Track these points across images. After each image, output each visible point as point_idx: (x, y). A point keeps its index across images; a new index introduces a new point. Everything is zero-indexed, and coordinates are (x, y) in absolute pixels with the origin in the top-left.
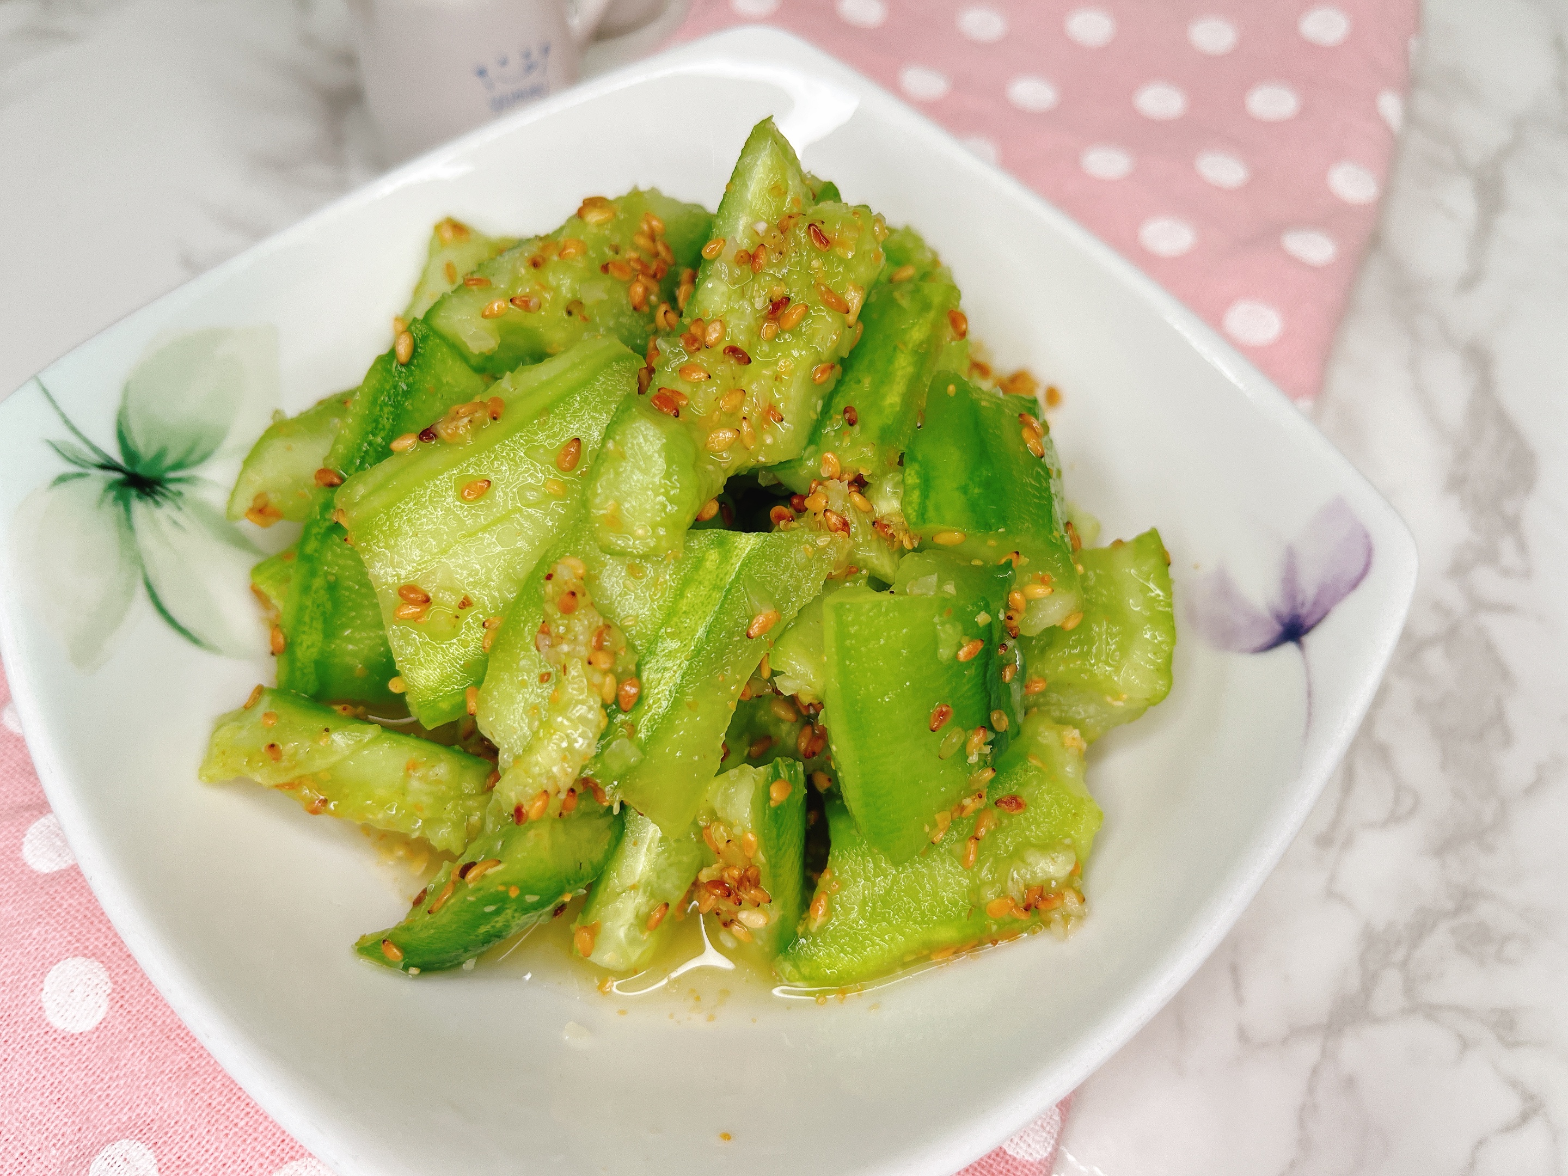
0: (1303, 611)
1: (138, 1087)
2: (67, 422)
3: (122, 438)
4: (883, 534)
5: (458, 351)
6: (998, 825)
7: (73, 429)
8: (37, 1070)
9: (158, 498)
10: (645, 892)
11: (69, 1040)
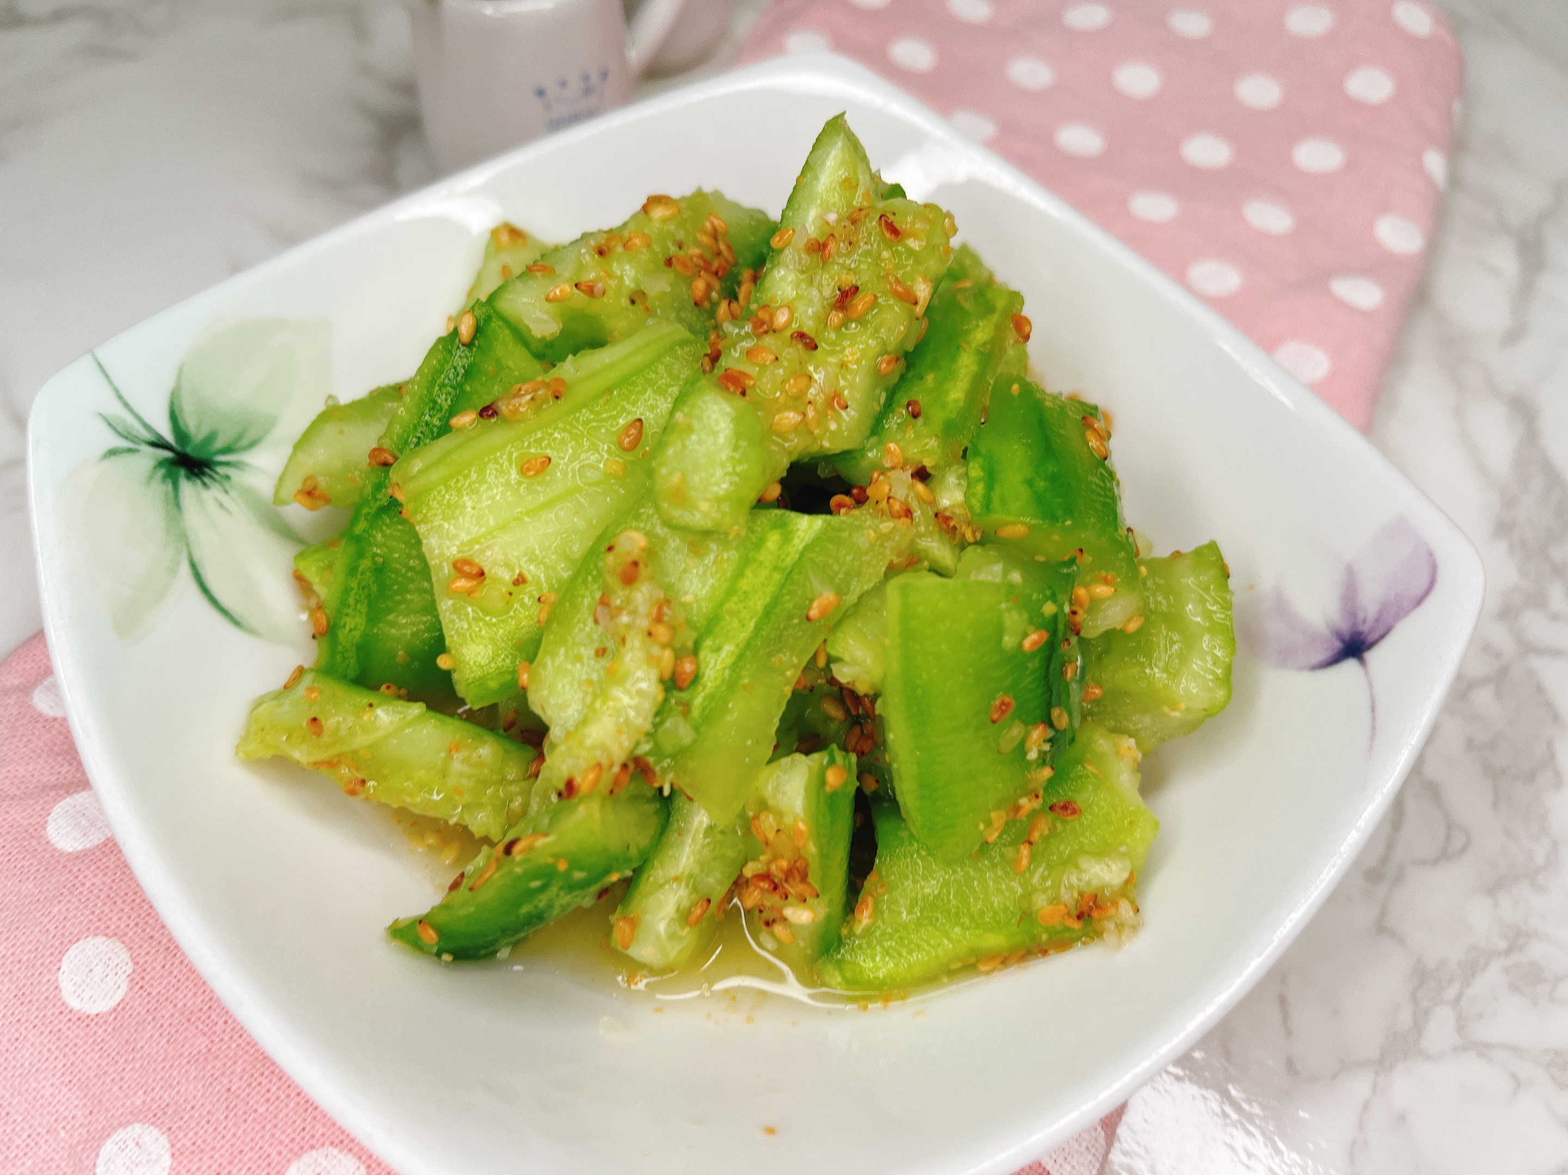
0: (1365, 628)
1: (155, 1070)
2: (120, 397)
3: (174, 418)
4: (944, 526)
5: (520, 335)
6: (1053, 830)
7: (126, 405)
8: (49, 1050)
9: (206, 480)
10: (687, 886)
11: (86, 1020)
